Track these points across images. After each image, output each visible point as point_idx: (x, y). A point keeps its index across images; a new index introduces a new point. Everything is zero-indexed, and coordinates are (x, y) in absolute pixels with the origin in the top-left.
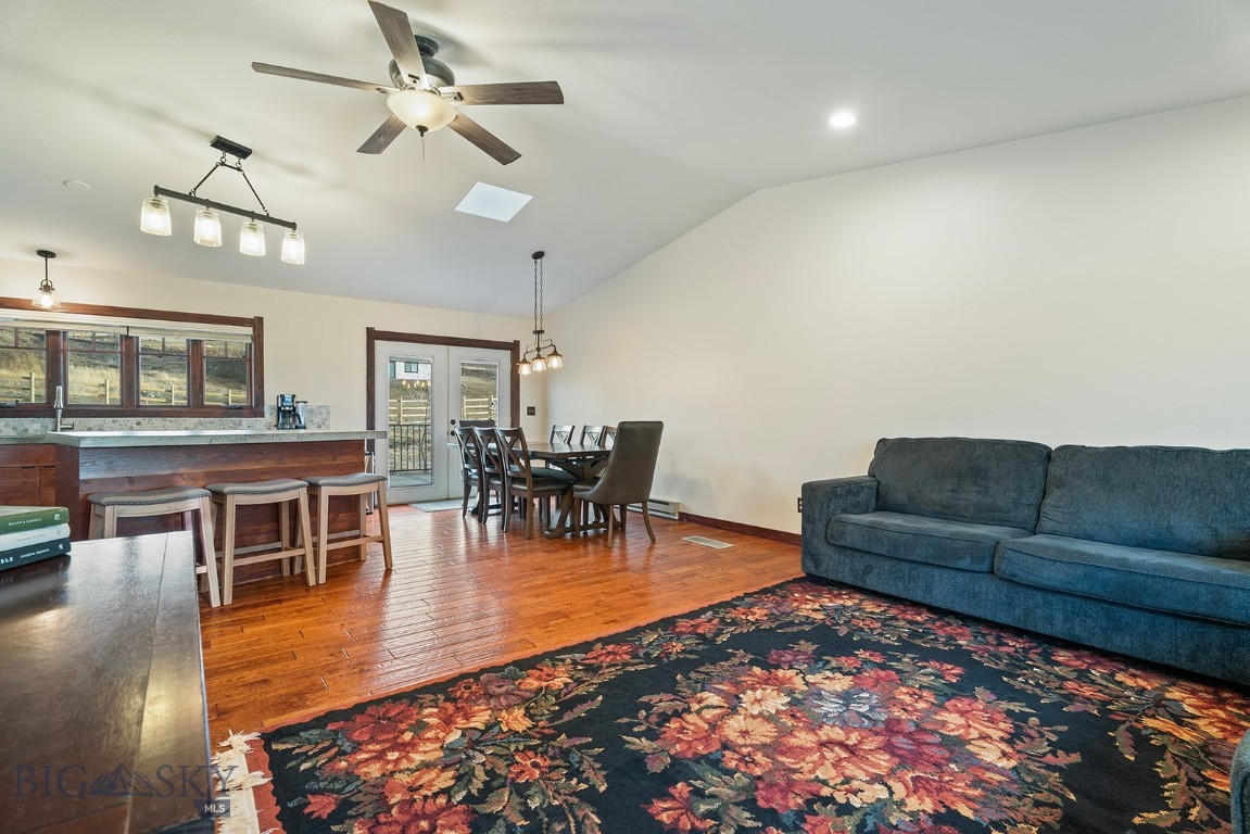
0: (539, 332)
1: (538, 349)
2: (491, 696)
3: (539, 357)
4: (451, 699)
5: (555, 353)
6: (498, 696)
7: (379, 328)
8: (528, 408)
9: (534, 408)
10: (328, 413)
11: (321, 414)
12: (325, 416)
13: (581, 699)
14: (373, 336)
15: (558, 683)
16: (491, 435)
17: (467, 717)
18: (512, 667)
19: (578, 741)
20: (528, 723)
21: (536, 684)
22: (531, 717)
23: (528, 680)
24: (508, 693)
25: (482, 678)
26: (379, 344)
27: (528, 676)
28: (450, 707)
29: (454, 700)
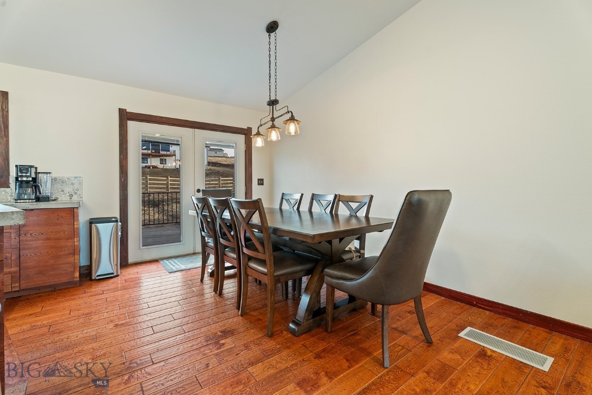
0: (273, 103)
1: (273, 119)
3: (273, 127)
5: (292, 119)
7: (130, 109)
8: (259, 180)
9: (262, 180)
10: (81, 184)
11: (72, 184)
12: (76, 186)
14: (125, 117)
16: (225, 205)
26: (131, 124)
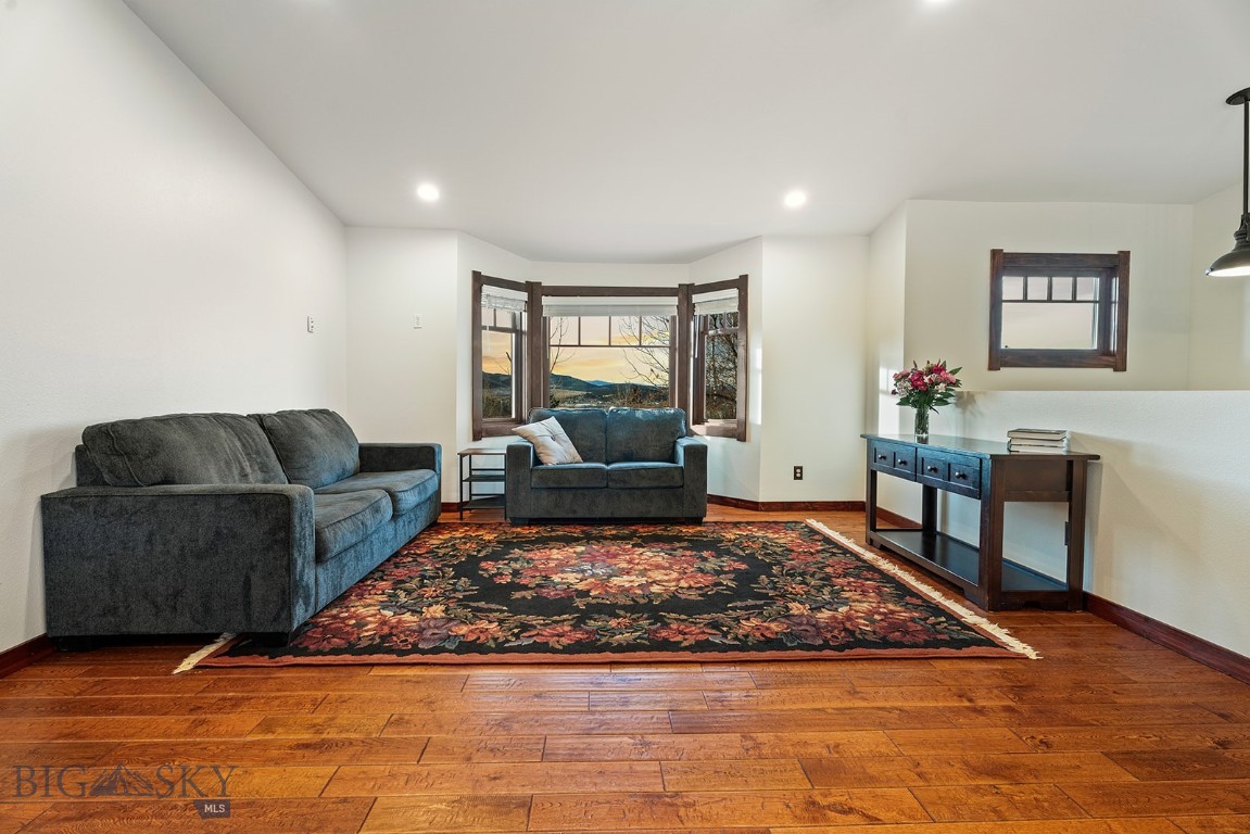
2: (814, 626)
4: (852, 633)
6: (808, 624)
13: (747, 608)
15: (754, 622)
17: (834, 617)
18: (789, 644)
19: (764, 591)
20: (790, 605)
21: (773, 625)
22: (787, 607)
23: (776, 629)
24: (800, 624)
25: (821, 642)
27: (777, 633)
28: (848, 625)
29: (846, 630)
